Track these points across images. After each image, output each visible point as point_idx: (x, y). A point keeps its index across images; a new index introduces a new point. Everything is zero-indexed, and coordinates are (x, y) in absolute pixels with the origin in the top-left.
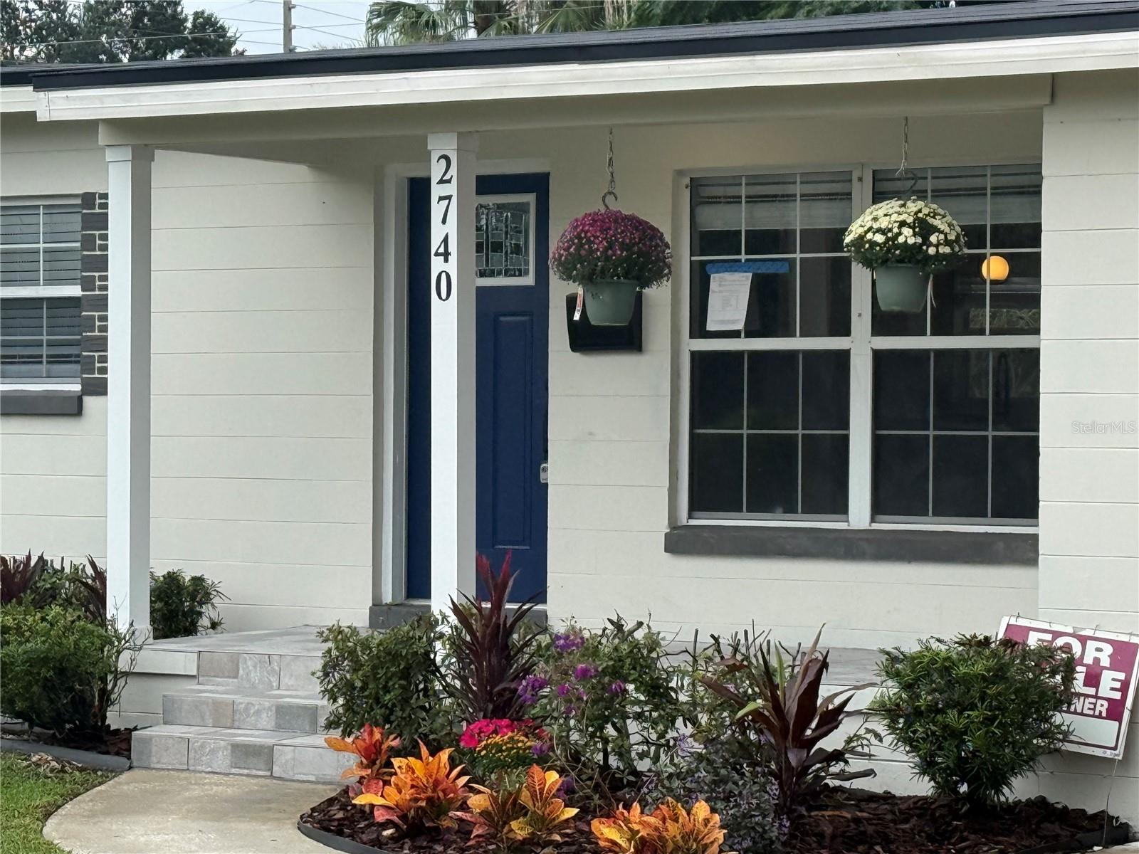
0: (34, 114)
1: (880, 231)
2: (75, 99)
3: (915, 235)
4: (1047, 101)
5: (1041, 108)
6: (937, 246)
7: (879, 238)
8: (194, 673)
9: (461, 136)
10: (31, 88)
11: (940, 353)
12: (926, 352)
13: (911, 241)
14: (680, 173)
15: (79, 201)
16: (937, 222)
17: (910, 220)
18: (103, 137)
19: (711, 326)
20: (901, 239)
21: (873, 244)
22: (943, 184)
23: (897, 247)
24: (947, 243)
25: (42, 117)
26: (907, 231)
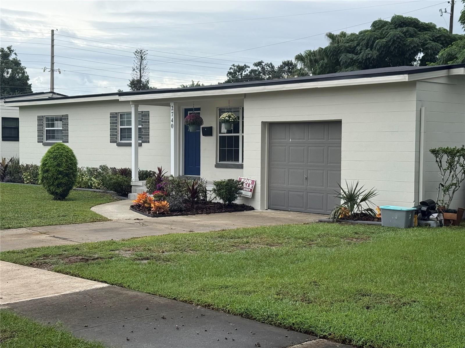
0: (119, 100)
1: (223, 117)
2: (124, 97)
3: (228, 118)
4: (244, 97)
5: (244, 99)
6: (231, 120)
7: (223, 119)
8: (142, 185)
9: (174, 103)
10: (118, 96)
11: (235, 136)
12: (232, 136)
13: (227, 119)
14: (218, 108)
15: (141, 112)
16: (232, 116)
17: (228, 116)
18: (131, 103)
19: (222, 132)
20: (226, 119)
21: (222, 119)
22: (235, 110)
23: (226, 120)
24: (233, 119)
25: (120, 100)
26: (227, 117)
